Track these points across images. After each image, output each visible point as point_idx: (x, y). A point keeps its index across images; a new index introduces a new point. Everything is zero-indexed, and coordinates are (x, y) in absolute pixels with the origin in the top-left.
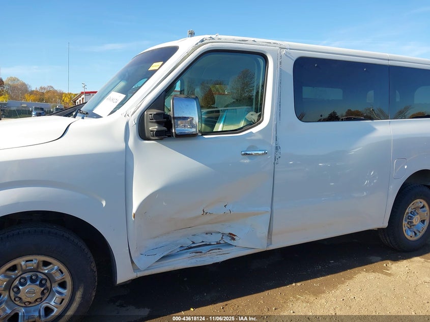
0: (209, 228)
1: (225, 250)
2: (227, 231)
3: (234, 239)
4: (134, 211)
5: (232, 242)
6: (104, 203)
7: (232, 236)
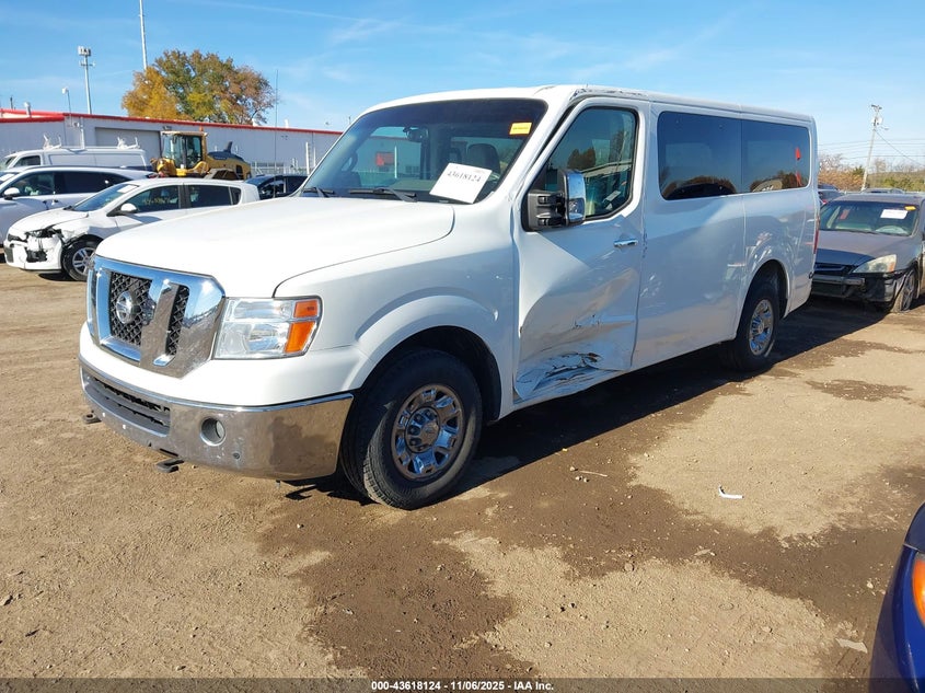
0: (568, 348)
1: (588, 374)
2: (587, 351)
3: (596, 361)
4: (521, 323)
5: (593, 365)
6: (496, 314)
7: (592, 357)
